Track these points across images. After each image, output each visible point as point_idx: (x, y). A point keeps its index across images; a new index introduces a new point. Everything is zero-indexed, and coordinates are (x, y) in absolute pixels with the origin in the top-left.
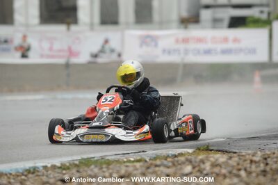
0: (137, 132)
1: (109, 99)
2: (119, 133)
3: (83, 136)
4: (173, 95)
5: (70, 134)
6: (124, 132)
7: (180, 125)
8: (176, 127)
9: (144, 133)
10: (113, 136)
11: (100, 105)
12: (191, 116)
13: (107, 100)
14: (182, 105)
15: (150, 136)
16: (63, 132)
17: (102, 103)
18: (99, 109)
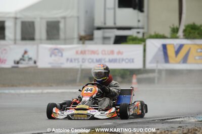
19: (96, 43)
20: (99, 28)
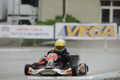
0: (66, 71)
1: (52, 56)
2: (59, 71)
3: (43, 72)
4: (76, 55)
5: (36, 71)
6: (61, 71)
7: (81, 68)
8: (80, 69)
9: (69, 71)
10: (56, 72)
11: (48, 59)
12: (84, 64)
13: (51, 56)
14: (80, 59)
15: (72, 73)
16: (33, 70)
17: (49, 58)
18: (48, 60)
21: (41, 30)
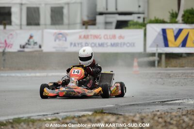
19: (98, 28)
20: (101, 14)
21: (121, 37)
